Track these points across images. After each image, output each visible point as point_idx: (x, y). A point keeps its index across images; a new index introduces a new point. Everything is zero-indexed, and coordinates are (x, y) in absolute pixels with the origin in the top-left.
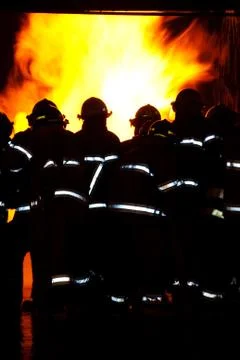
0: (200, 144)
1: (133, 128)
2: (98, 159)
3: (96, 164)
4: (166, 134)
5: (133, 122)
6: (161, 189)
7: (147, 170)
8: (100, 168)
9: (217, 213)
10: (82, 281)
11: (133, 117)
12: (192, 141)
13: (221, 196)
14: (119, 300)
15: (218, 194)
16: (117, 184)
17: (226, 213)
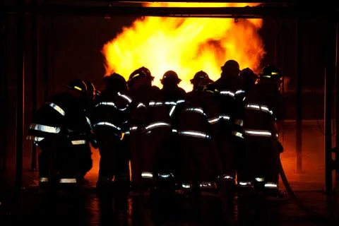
0: (233, 94)
1: (192, 85)
2: (172, 103)
3: (171, 106)
4: (214, 90)
5: (192, 81)
6: (210, 122)
7: (202, 111)
8: (174, 107)
9: (239, 134)
10: (165, 176)
11: (192, 78)
12: (229, 92)
13: (242, 125)
14: (187, 187)
15: (240, 123)
16: (184, 119)
17: (244, 135)
